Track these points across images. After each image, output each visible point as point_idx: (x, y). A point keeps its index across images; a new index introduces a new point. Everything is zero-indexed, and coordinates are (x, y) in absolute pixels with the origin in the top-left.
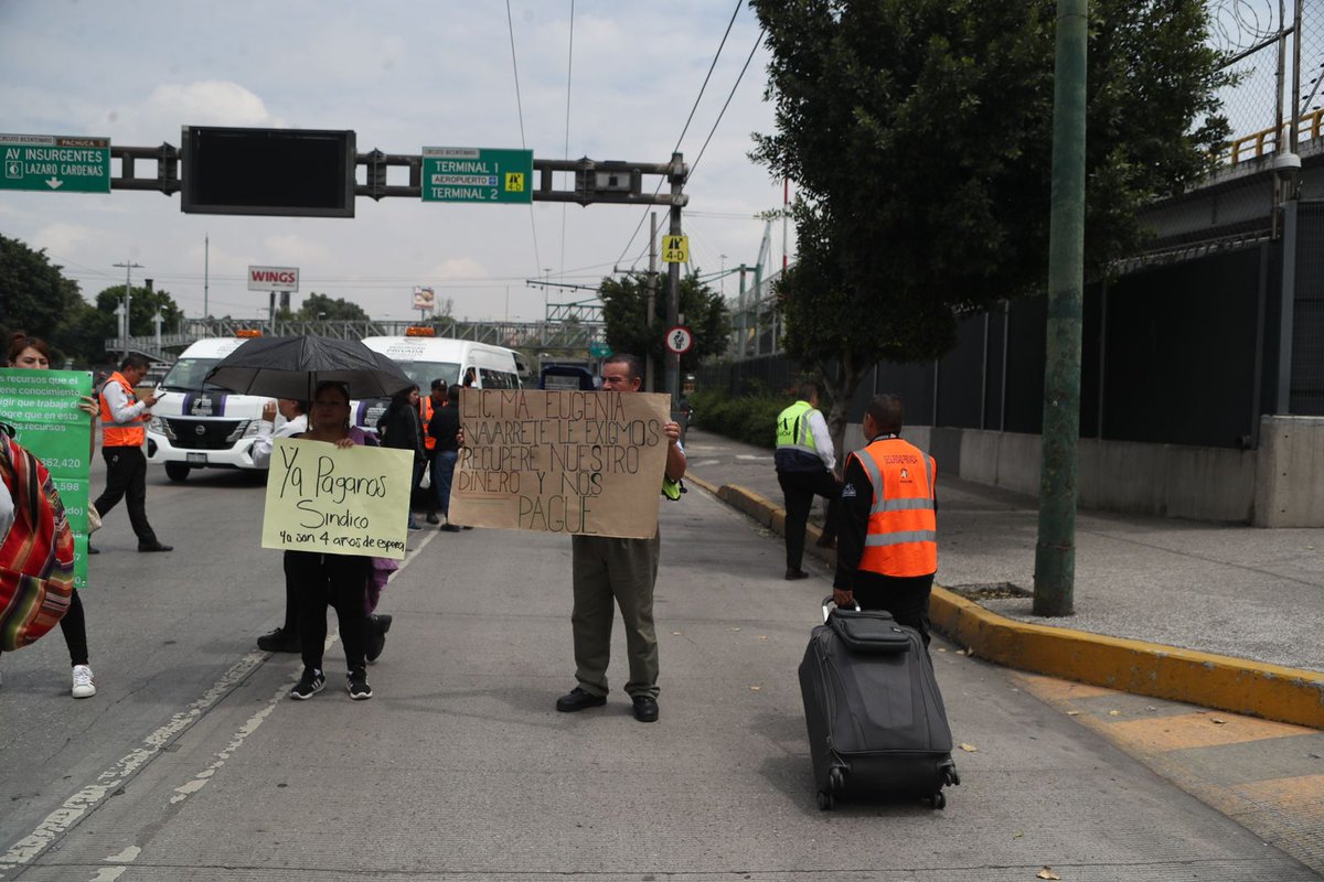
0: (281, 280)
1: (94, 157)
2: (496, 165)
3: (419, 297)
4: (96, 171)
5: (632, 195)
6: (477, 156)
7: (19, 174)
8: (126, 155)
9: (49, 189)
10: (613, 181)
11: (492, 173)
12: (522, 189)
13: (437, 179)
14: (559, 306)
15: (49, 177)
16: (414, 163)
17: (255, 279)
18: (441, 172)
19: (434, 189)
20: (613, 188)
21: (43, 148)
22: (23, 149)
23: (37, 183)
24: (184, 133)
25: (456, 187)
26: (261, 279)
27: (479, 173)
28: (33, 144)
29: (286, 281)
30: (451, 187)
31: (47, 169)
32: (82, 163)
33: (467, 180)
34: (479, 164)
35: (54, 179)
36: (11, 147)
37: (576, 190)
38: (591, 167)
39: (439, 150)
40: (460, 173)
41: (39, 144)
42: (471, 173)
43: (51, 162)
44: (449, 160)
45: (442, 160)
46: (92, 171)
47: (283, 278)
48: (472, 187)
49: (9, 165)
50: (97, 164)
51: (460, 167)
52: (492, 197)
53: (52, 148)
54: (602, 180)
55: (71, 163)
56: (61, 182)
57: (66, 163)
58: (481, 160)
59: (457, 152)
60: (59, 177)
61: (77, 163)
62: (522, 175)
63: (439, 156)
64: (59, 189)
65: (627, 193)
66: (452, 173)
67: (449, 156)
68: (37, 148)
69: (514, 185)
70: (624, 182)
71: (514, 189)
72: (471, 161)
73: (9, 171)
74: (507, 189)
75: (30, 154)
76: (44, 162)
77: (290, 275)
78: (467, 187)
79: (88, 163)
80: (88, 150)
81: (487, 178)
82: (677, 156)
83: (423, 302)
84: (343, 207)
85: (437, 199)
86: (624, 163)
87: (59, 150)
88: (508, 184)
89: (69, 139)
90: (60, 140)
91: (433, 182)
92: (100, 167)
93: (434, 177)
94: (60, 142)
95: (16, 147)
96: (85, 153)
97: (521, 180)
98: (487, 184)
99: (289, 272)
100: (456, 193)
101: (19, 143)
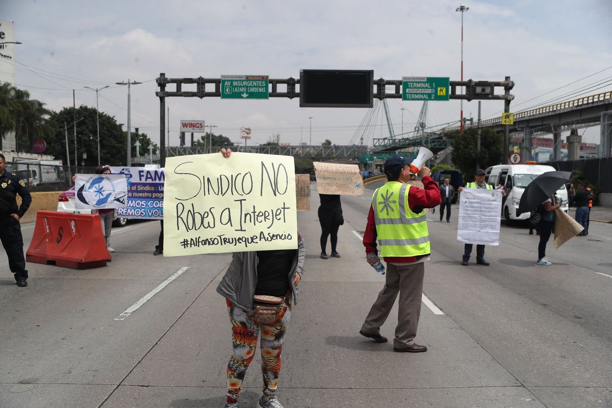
0: (196, 127)
1: (262, 84)
2: (434, 84)
3: (244, 133)
4: (262, 90)
5: (491, 96)
6: (426, 80)
7: (230, 92)
8: (274, 82)
9: (243, 98)
10: (483, 90)
11: (432, 88)
12: (445, 94)
13: (409, 91)
14: (379, 139)
15: (243, 93)
16: (397, 84)
17: (184, 127)
18: (410, 88)
19: (407, 95)
20: (483, 93)
21: (240, 81)
22: (232, 81)
23: (238, 96)
24: (301, 73)
25: (417, 94)
26: (187, 127)
27: (426, 88)
28: (236, 79)
29: (198, 127)
30: (415, 94)
31: (242, 90)
32: (257, 87)
33: (422, 91)
34: (426, 84)
35: (245, 94)
36: (227, 81)
37: (466, 94)
38: (473, 84)
39: (410, 78)
40: (418, 88)
41: (239, 79)
42: (423, 88)
43: (244, 87)
44: (413, 82)
45: (411, 82)
46: (261, 90)
47: (197, 126)
48: (424, 94)
49: (226, 88)
50: (263, 87)
51: (418, 85)
52: (432, 98)
53: (244, 81)
54: (479, 90)
55: (252, 87)
56: (247, 95)
57: (250, 87)
58: (427, 82)
59: (417, 79)
60: (247, 93)
61: (255, 87)
62: (445, 88)
63: (410, 80)
64: (247, 98)
65: (488, 95)
66: (415, 88)
67: (414, 80)
68: (238, 81)
69: (441, 92)
70: (488, 90)
71: (441, 94)
72: (423, 82)
73: (226, 92)
74: (439, 94)
75: (235, 83)
76: (241, 87)
77: (201, 124)
78: (421, 94)
79: (259, 87)
80: (259, 81)
81: (430, 90)
82: (507, 78)
83: (246, 135)
84: (369, 103)
85: (409, 99)
86: (487, 82)
87: (247, 81)
88: (439, 92)
89: (252, 76)
90: (247, 77)
91: (407, 92)
92: (264, 88)
93: (407, 90)
94: (248, 78)
95: (229, 81)
96: (258, 82)
97: (444, 91)
98: (430, 92)
99: (200, 123)
100: (417, 97)
101: (230, 79)
